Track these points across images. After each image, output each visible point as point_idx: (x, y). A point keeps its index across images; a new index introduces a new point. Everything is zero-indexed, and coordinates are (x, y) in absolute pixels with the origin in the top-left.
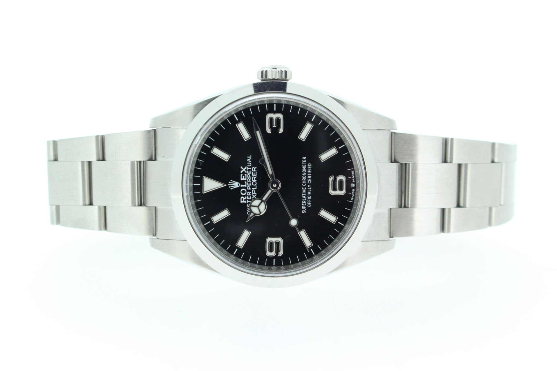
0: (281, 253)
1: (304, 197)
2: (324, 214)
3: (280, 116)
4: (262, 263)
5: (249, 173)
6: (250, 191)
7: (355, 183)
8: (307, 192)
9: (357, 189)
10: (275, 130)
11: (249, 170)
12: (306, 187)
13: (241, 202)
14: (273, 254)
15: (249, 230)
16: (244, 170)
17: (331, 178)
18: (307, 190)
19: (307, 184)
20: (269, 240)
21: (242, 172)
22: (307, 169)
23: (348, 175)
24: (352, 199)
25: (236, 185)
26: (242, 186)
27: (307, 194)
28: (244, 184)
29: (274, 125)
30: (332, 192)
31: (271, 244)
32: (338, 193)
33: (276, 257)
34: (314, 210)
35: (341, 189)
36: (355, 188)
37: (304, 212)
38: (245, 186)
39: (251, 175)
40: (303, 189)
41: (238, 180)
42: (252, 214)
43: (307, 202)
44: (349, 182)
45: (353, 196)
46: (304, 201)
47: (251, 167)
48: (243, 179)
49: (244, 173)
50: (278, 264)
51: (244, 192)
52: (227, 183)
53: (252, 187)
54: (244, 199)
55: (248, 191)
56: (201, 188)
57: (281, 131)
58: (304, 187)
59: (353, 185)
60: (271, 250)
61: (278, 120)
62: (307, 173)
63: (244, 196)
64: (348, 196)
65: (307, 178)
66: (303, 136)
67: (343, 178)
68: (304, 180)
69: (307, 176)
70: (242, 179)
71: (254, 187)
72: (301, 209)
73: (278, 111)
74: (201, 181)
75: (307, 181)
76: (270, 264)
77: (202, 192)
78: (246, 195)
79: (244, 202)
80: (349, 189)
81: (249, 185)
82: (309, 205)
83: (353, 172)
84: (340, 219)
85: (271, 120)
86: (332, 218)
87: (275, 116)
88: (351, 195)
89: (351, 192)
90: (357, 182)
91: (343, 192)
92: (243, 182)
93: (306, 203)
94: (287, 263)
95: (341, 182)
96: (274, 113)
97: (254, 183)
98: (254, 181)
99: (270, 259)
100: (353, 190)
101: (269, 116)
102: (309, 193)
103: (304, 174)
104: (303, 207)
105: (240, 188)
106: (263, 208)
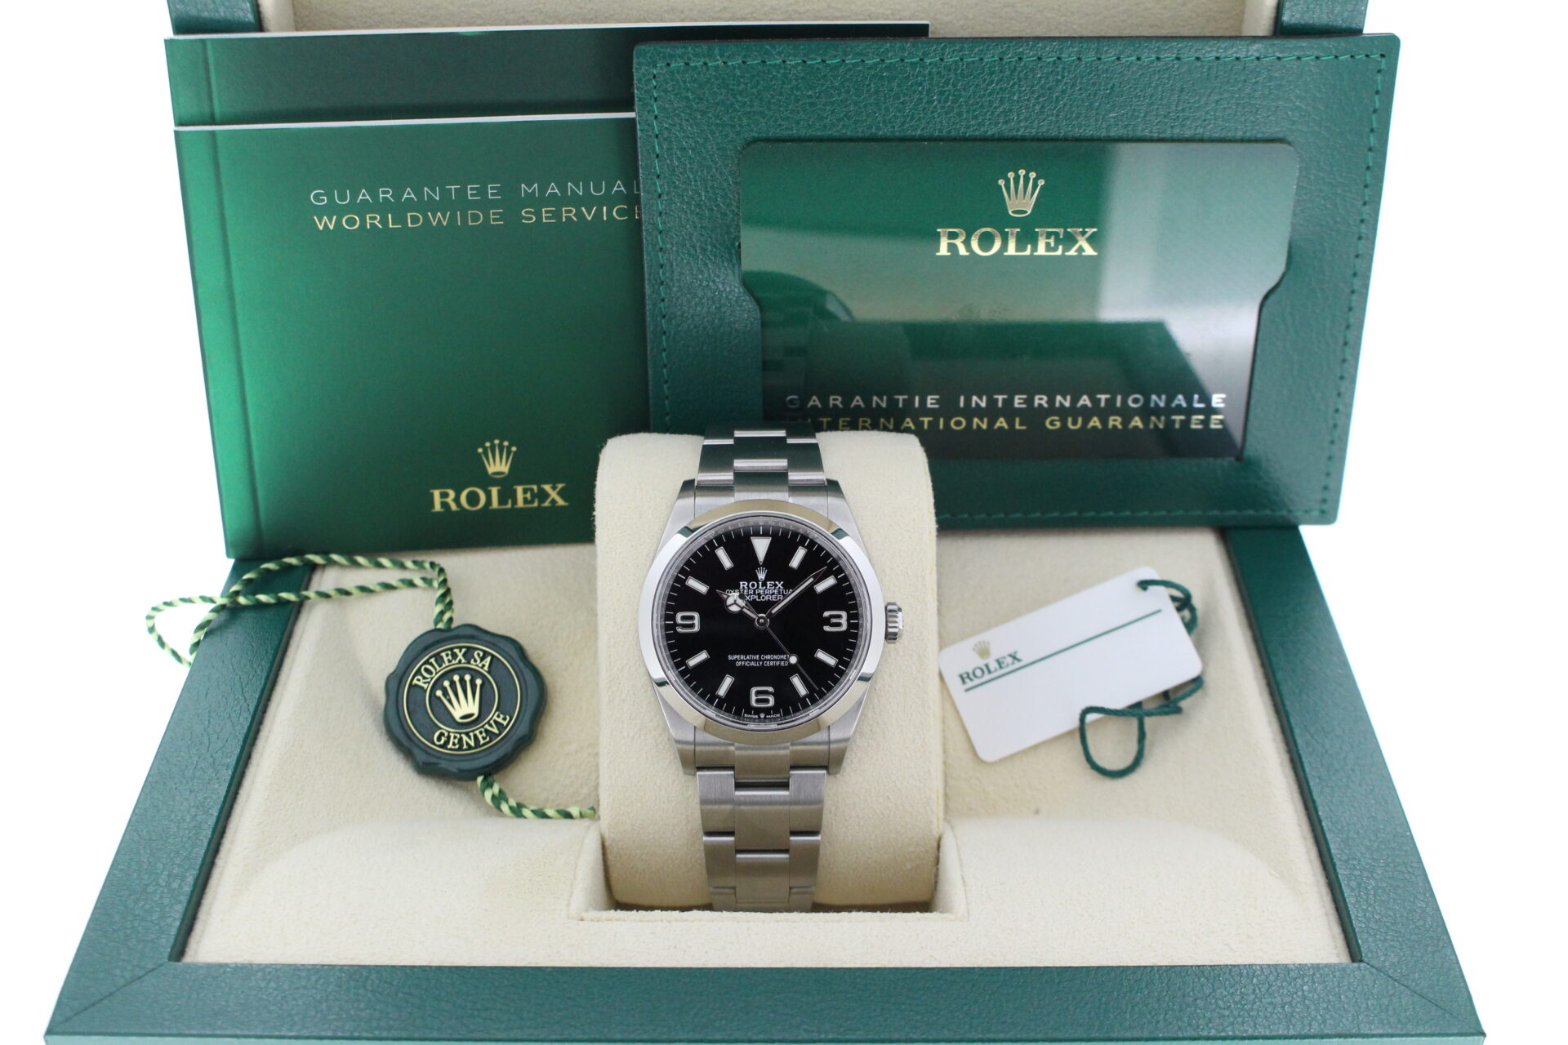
0: (679, 630)
1: (748, 657)
2: (728, 681)
3: (844, 627)
4: (668, 607)
5: (776, 591)
6: (754, 593)
7: (765, 717)
8: (754, 660)
9: (757, 721)
10: (827, 621)
11: (779, 592)
12: (760, 660)
13: (741, 583)
14: (679, 621)
15: (709, 592)
16: (779, 585)
17: (771, 689)
18: (756, 660)
19: (763, 661)
20: (696, 615)
21: (777, 583)
22: (782, 660)
23: (775, 709)
24: (746, 715)
25: (762, 576)
26: (760, 583)
27: (751, 661)
28: (762, 586)
29: (834, 621)
30: (754, 690)
31: (692, 618)
32: (753, 698)
33: (676, 625)
34: (731, 669)
35: (758, 701)
36: (759, 718)
37: (730, 657)
38: (760, 587)
39: (773, 594)
40: (758, 656)
41: (768, 578)
42: (725, 596)
43: (742, 660)
44: (767, 711)
45: (749, 716)
46: (742, 657)
47: (783, 594)
48: (768, 585)
49: (776, 585)
50: (667, 627)
51: (753, 585)
52: (764, 565)
53: (759, 595)
54: (745, 586)
55: (754, 590)
56: (757, 534)
57: (827, 628)
58: (760, 658)
59: (762, 716)
60: (683, 618)
61: (839, 625)
62: (777, 660)
63: (748, 586)
64: (750, 709)
65: (770, 660)
66: (821, 655)
67: (772, 702)
68: (768, 657)
69: (773, 660)
70: (768, 583)
71: (759, 598)
72: (733, 654)
73: (850, 626)
74: (765, 534)
75: (767, 660)
76: (667, 617)
77: (753, 535)
78: (749, 588)
79: (741, 586)
80: (758, 711)
81: (761, 591)
82: (738, 664)
83: (778, 715)
84: (722, 701)
85: (839, 617)
86: (722, 691)
87: (844, 621)
88: (751, 714)
89: (754, 714)
90: (767, 721)
91: (754, 703)
92: (764, 584)
93: (740, 660)
94: (668, 637)
95: (767, 701)
96: (848, 620)
97: (763, 598)
98: (766, 598)
99: (673, 618)
100: (757, 717)
101: (844, 614)
102: (753, 664)
103: (775, 657)
104: (735, 657)
105: (757, 581)
106: (734, 609)
